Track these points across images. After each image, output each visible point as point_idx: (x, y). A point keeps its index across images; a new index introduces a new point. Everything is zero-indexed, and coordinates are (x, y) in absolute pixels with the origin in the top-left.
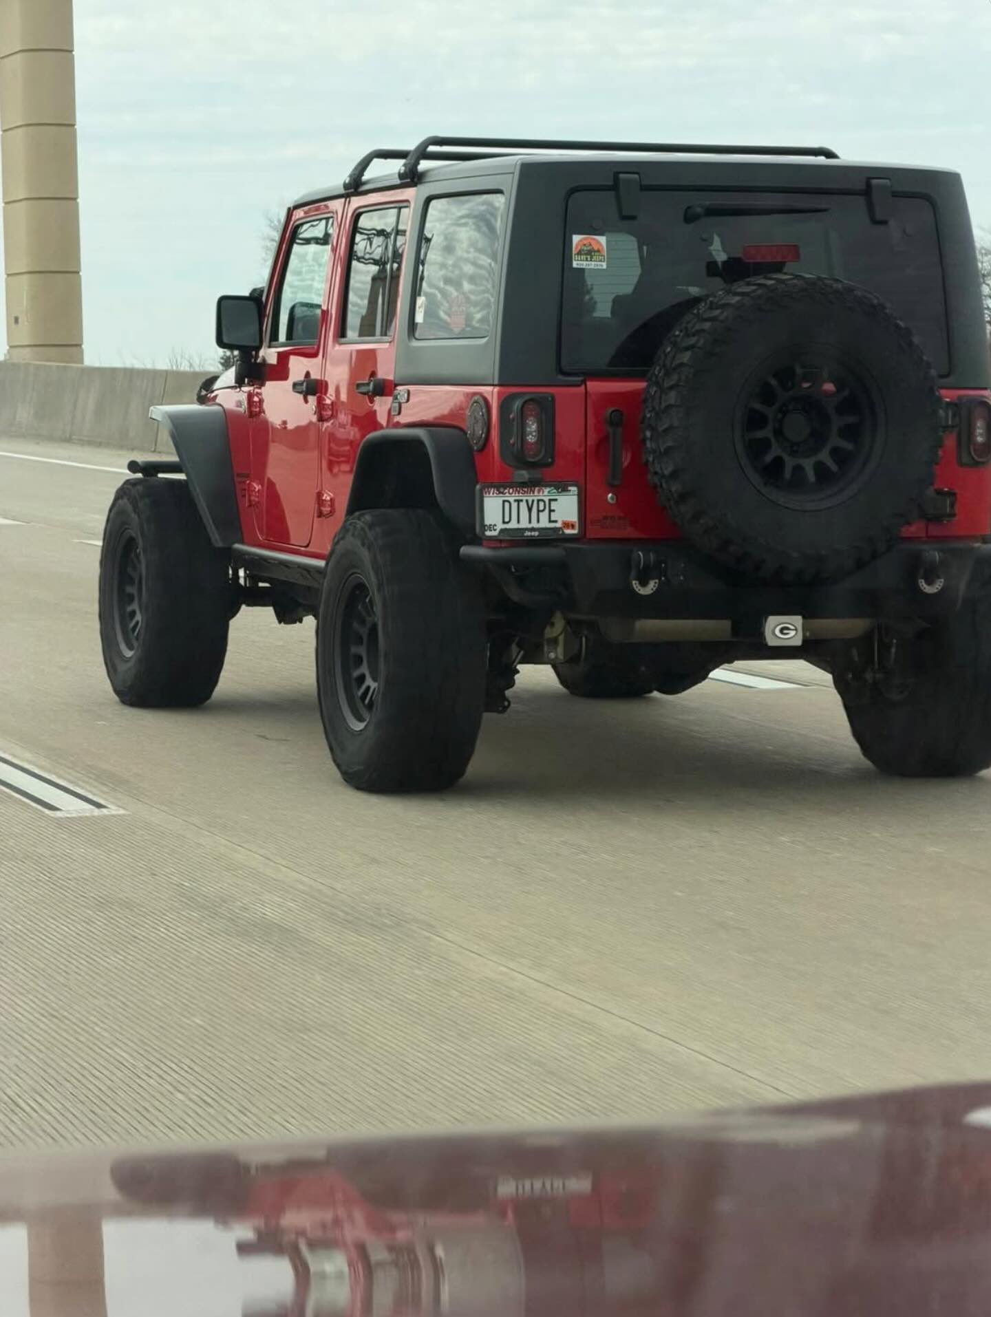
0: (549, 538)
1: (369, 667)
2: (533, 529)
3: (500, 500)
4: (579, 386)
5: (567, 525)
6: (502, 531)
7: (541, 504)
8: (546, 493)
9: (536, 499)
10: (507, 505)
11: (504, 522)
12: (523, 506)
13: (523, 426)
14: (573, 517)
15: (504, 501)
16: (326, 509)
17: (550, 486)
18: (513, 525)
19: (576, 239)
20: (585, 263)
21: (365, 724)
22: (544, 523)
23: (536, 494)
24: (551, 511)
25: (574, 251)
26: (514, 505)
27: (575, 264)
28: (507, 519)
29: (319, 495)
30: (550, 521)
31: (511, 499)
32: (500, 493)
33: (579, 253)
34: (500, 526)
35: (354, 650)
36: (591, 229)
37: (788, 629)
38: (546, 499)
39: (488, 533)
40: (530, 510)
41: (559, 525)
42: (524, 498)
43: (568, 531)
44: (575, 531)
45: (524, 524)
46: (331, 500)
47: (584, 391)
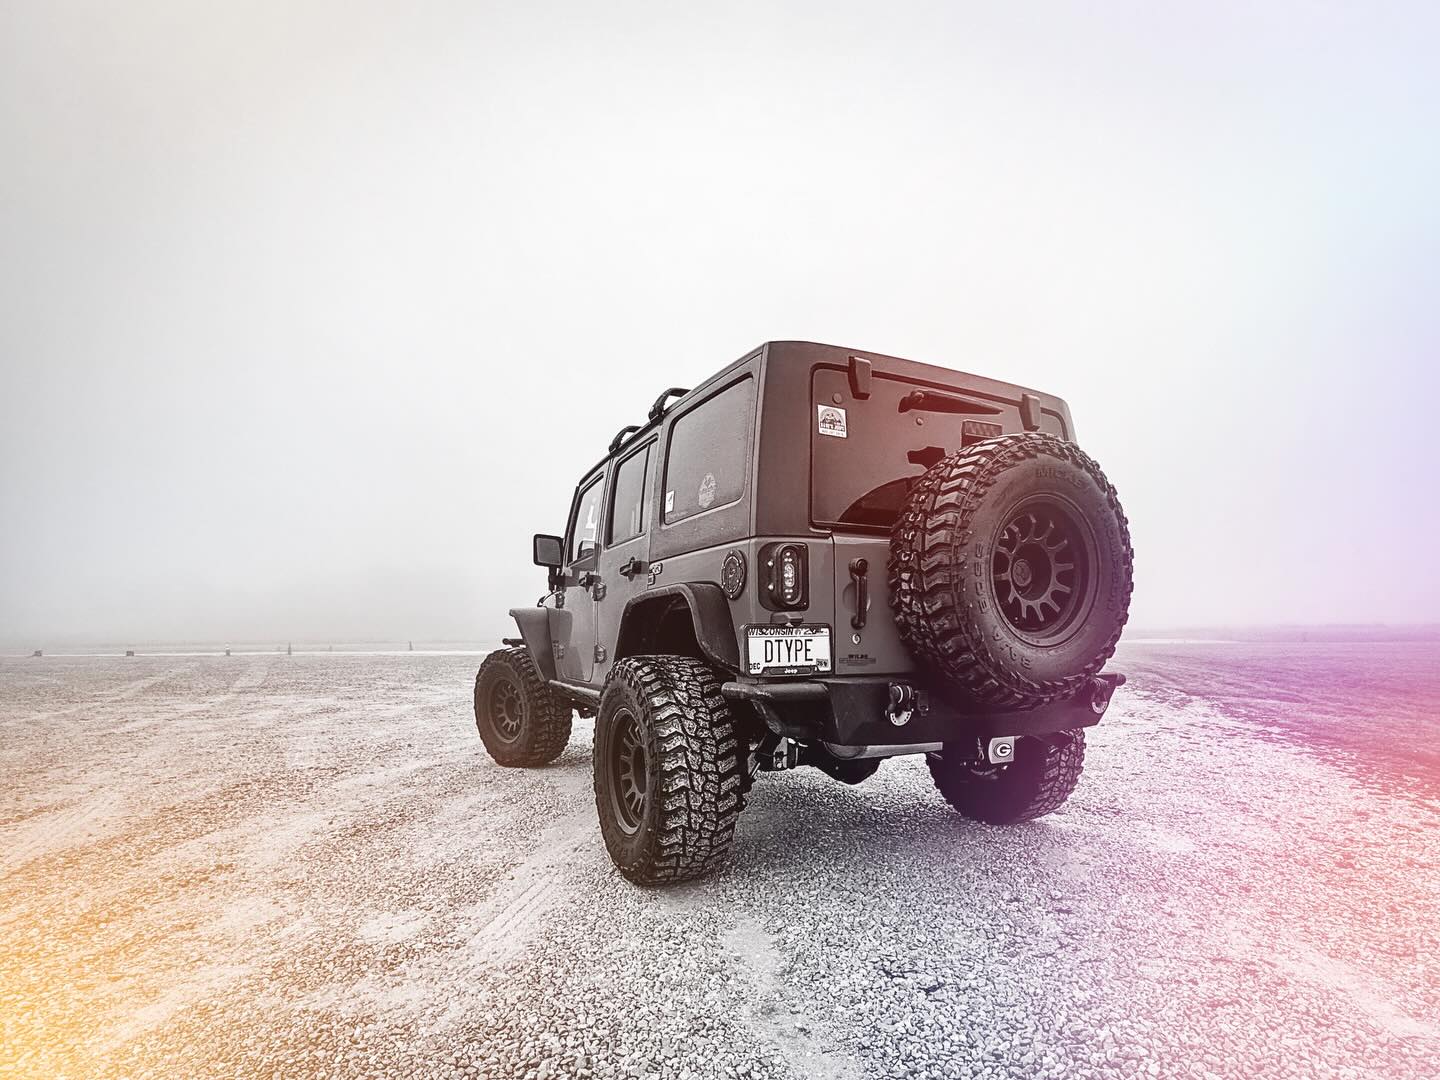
0: (807, 674)
1: (635, 775)
2: (791, 667)
3: (763, 640)
4: (827, 538)
5: (820, 662)
6: (765, 669)
7: (799, 643)
8: (802, 634)
9: (794, 639)
10: (769, 644)
11: (766, 661)
12: (783, 644)
13: (781, 571)
14: (826, 656)
15: (766, 641)
16: (601, 658)
17: (806, 627)
18: (774, 663)
19: (821, 408)
20: (829, 430)
21: (636, 829)
22: (801, 662)
23: (794, 634)
24: (807, 650)
25: (820, 420)
26: (776, 645)
27: (821, 431)
28: (769, 658)
29: (596, 648)
30: (806, 660)
31: (773, 640)
32: (763, 633)
33: (824, 421)
34: (764, 665)
35: (623, 757)
36: (834, 403)
37: (1005, 748)
38: (803, 640)
39: (753, 672)
40: (789, 649)
41: (814, 663)
42: (784, 639)
43: (822, 669)
44: (828, 668)
45: (784, 662)
46: (605, 651)
47: (832, 542)
